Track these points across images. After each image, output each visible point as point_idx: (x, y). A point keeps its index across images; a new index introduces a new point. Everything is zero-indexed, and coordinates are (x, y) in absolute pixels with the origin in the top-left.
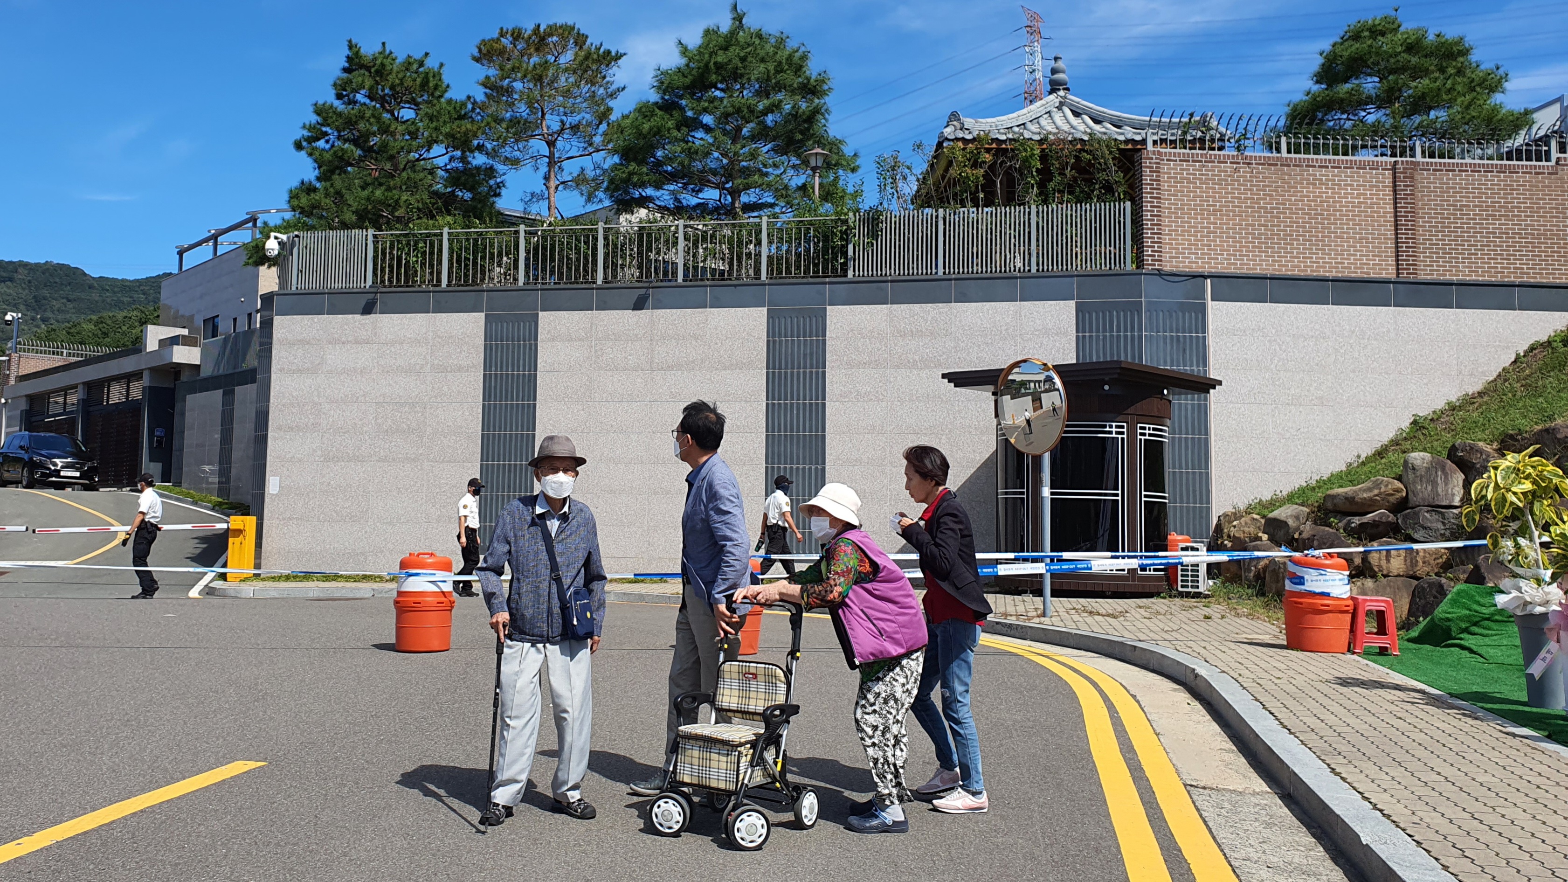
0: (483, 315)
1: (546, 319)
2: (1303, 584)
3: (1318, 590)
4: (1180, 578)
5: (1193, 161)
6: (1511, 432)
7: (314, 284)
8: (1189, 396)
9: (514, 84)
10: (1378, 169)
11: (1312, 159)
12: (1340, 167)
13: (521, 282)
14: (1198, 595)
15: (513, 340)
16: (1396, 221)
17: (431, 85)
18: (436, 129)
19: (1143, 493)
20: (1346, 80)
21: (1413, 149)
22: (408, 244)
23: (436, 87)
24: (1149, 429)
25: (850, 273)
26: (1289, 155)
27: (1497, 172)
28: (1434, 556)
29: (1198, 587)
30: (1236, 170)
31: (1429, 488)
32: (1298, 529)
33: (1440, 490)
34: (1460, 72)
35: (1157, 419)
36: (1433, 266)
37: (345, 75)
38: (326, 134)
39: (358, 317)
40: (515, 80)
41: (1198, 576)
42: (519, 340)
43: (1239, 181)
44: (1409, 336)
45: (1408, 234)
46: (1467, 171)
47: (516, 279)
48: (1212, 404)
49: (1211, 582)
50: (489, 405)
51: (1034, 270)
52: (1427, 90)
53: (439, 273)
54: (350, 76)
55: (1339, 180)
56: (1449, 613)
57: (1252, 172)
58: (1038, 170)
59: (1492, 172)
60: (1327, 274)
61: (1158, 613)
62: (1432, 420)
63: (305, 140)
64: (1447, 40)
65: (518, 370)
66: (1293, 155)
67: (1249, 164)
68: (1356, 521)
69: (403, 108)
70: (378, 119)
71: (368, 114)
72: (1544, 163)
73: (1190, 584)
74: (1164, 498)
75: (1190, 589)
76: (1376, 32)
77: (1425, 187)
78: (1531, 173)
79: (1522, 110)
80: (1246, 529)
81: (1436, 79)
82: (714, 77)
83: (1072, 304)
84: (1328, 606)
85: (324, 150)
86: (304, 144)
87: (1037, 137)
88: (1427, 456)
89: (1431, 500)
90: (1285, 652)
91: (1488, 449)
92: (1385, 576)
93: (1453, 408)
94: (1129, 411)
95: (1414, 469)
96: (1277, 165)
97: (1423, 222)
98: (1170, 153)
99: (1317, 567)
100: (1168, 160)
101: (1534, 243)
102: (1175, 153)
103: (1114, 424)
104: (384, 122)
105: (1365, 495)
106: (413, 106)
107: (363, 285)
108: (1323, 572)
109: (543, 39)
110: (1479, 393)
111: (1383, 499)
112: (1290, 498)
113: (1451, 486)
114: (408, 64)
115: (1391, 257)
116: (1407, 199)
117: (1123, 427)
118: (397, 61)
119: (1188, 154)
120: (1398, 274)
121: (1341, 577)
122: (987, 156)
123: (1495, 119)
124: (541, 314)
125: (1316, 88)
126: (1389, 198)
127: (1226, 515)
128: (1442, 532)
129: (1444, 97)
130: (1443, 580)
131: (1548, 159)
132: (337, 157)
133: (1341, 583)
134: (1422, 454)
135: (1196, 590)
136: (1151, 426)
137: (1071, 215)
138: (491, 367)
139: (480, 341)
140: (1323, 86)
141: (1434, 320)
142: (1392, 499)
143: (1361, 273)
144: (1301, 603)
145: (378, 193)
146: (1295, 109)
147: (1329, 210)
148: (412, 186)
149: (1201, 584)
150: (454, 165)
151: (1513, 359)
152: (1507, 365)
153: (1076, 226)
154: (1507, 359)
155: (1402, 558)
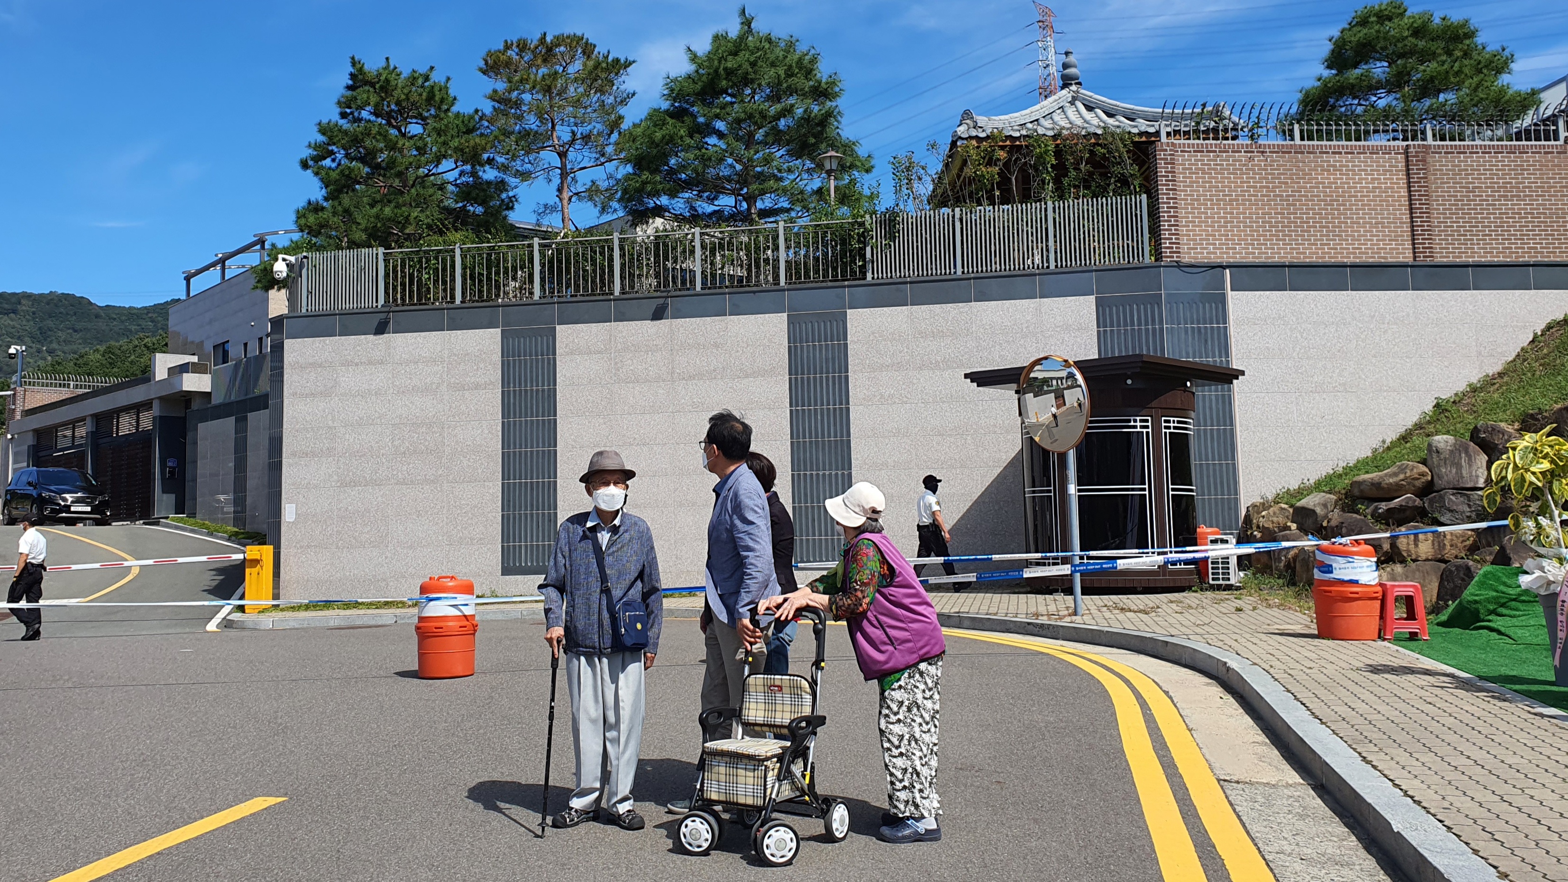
0: (499, 330)
1: (561, 330)
2: (1331, 572)
3: (1346, 578)
4: (1210, 571)
5: (1207, 151)
6: (1531, 412)
7: (326, 307)
8: (1213, 387)
9: (523, 96)
10: (1390, 153)
11: (1326, 146)
12: (1353, 153)
13: (536, 297)
14: (1229, 588)
15: (531, 355)
16: (1411, 204)
17: (437, 98)
18: (445, 143)
19: (1171, 487)
20: (1355, 66)
21: (1424, 132)
22: (420, 262)
23: (442, 100)
24: (1174, 422)
25: (869, 276)
26: (1303, 143)
27: (1507, 153)
28: (1461, 539)
29: (1229, 579)
30: (1251, 159)
31: (1454, 471)
32: (1326, 516)
33: (1464, 472)
34: (1466, 54)
35: (1182, 411)
36: (1448, 248)
37: (349, 93)
38: (332, 153)
39: (371, 337)
40: (524, 92)
41: (1228, 568)
42: (537, 355)
43: (1254, 170)
44: (1428, 319)
45: (1423, 217)
46: (1478, 153)
47: (531, 293)
48: (1236, 394)
49: (1242, 574)
50: (509, 422)
51: (1052, 266)
52: (1435, 74)
53: (453, 289)
54: (354, 93)
55: (1353, 166)
56: (1477, 595)
57: (1266, 160)
58: (1052, 166)
59: (1502, 153)
60: (1345, 260)
61: (1190, 607)
62: (1454, 402)
63: (312, 159)
64: (1452, 23)
65: (537, 386)
66: (1306, 142)
67: (1263, 152)
68: (1383, 506)
69: (411, 123)
70: (385, 136)
71: (374, 130)
72: (1552, 143)
73: (1221, 576)
74: (1191, 490)
75: (1221, 582)
76: (1383, 17)
77: (1437, 170)
78: (1540, 153)
79: (1529, 91)
80: (1275, 519)
81: (1444, 62)
82: (724, 83)
83: (1092, 299)
84: (1357, 593)
85: (330, 168)
86: (311, 163)
87: (1051, 133)
88: (1450, 439)
89: (1456, 483)
90: (1316, 642)
91: (1510, 429)
92: (1414, 561)
93: (1474, 390)
94: (1154, 404)
95: (1438, 452)
96: (1291, 152)
97: (1437, 205)
98: (1184, 144)
99: (1345, 554)
100: (1182, 151)
101: (1546, 222)
102: (1189, 144)
103: (1138, 418)
104: (391, 140)
105: (1391, 480)
106: (420, 121)
107: (375, 305)
108: (1351, 560)
109: (550, 50)
110: (1499, 373)
111: (1409, 484)
112: (1318, 486)
113: (1475, 468)
114: (413, 79)
115: (1407, 240)
116: (1420, 182)
117: (1147, 421)
118: (402, 76)
119: (1202, 144)
120: (1415, 257)
121: (1369, 563)
122: (1001, 153)
123: (1503, 100)
124: (558, 327)
125: (1327, 73)
126: (1403, 183)
127: (1254, 506)
128: (1468, 514)
129: (1452, 79)
130: (1471, 563)
131: (1556, 138)
132: (344, 175)
133: (1369, 569)
134: (1445, 437)
135: (1228, 583)
136: (1176, 419)
137: (1088, 210)
138: (509, 383)
139: (497, 357)
140: (1334, 72)
141: (1453, 303)
142: (1418, 483)
143: (1379, 257)
144: (1330, 592)
145: (387, 210)
146: (1307, 95)
147: (1345, 196)
148: (422, 202)
149: (1232, 576)
150: (464, 179)
151: (1531, 339)
152: (1525, 344)
153: (1093, 221)
154: (1525, 339)
155: (1430, 542)
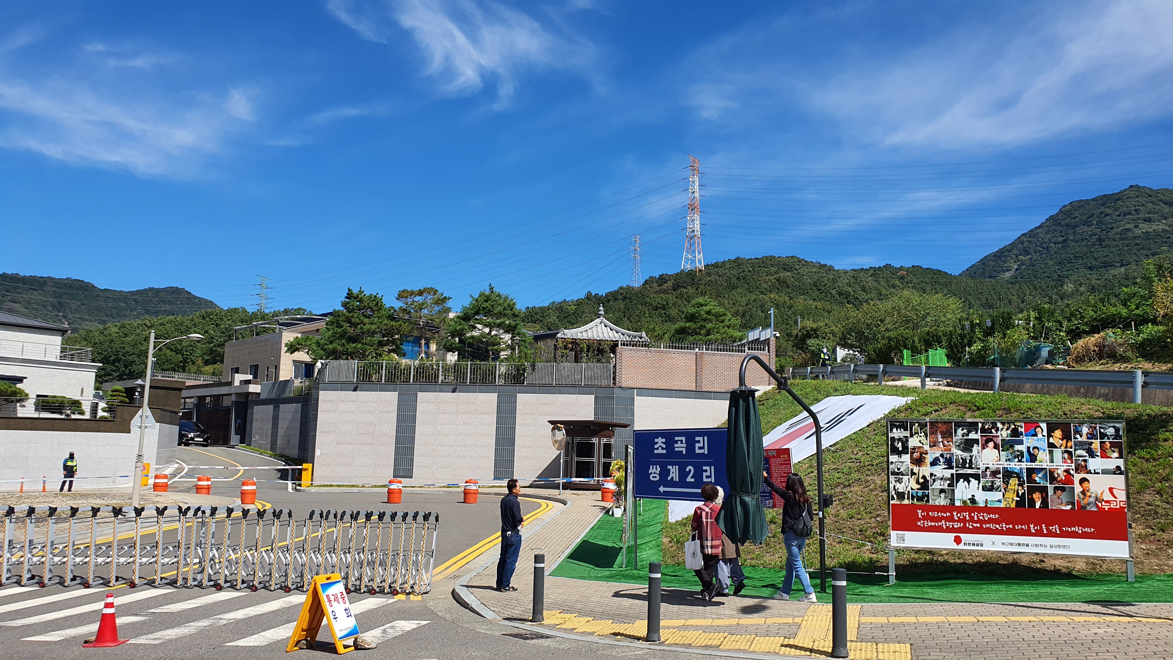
0: (397, 393)
1: (419, 394)
7: (335, 380)
10: (692, 355)
11: (670, 351)
12: (683, 354)
13: (411, 382)
15: (408, 402)
16: (696, 371)
17: (378, 303)
19: (603, 459)
21: (703, 348)
22: (370, 366)
23: (381, 304)
25: (525, 383)
26: (663, 349)
30: (647, 354)
35: (610, 436)
36: (707, 386)
37: (347, 300)
39: (351, 392)
43: (647, 357)
44: (698, 408)
45: (699, 375)
46: (719, 355)
50: (399, 425)
51: (583, 384)
53: (382, 377)
55: (679, 358)
57: (652, 355)
58: (586, 350)
59: (727, 356)
60: (674, 388)
65: (409, 413)
67: (651, 352)
72: (743, 353)
74: (611, 460)
77: (706, 360)
78: (739, 357)
81: (714, 324)
82: (481, 311)
83: (593, 396)
94: (601, 434)
96: (659, 352)
97: (705, 372)
100: (625, 350)
102: (627, 348)
103: (593, 438)
104: (361, 319)
107: (353, 381)
109: (421, 292)
114: (370, 296)
115: (695, 383)
116: (700, 364)
117: (596, 439)
118: (366, 296)
119: (632, 349)
120: (696, 388)
122: (570, 346)
126: (694, 364)
132: (343, 331)
136: (607, 439)
137: (595, 367)
138: (400, 411)
139: (396, 402)
141: (706, 403)
143: (685, 388)
145: (359, 346)
147: (676, 367)
153: (596, 371)
